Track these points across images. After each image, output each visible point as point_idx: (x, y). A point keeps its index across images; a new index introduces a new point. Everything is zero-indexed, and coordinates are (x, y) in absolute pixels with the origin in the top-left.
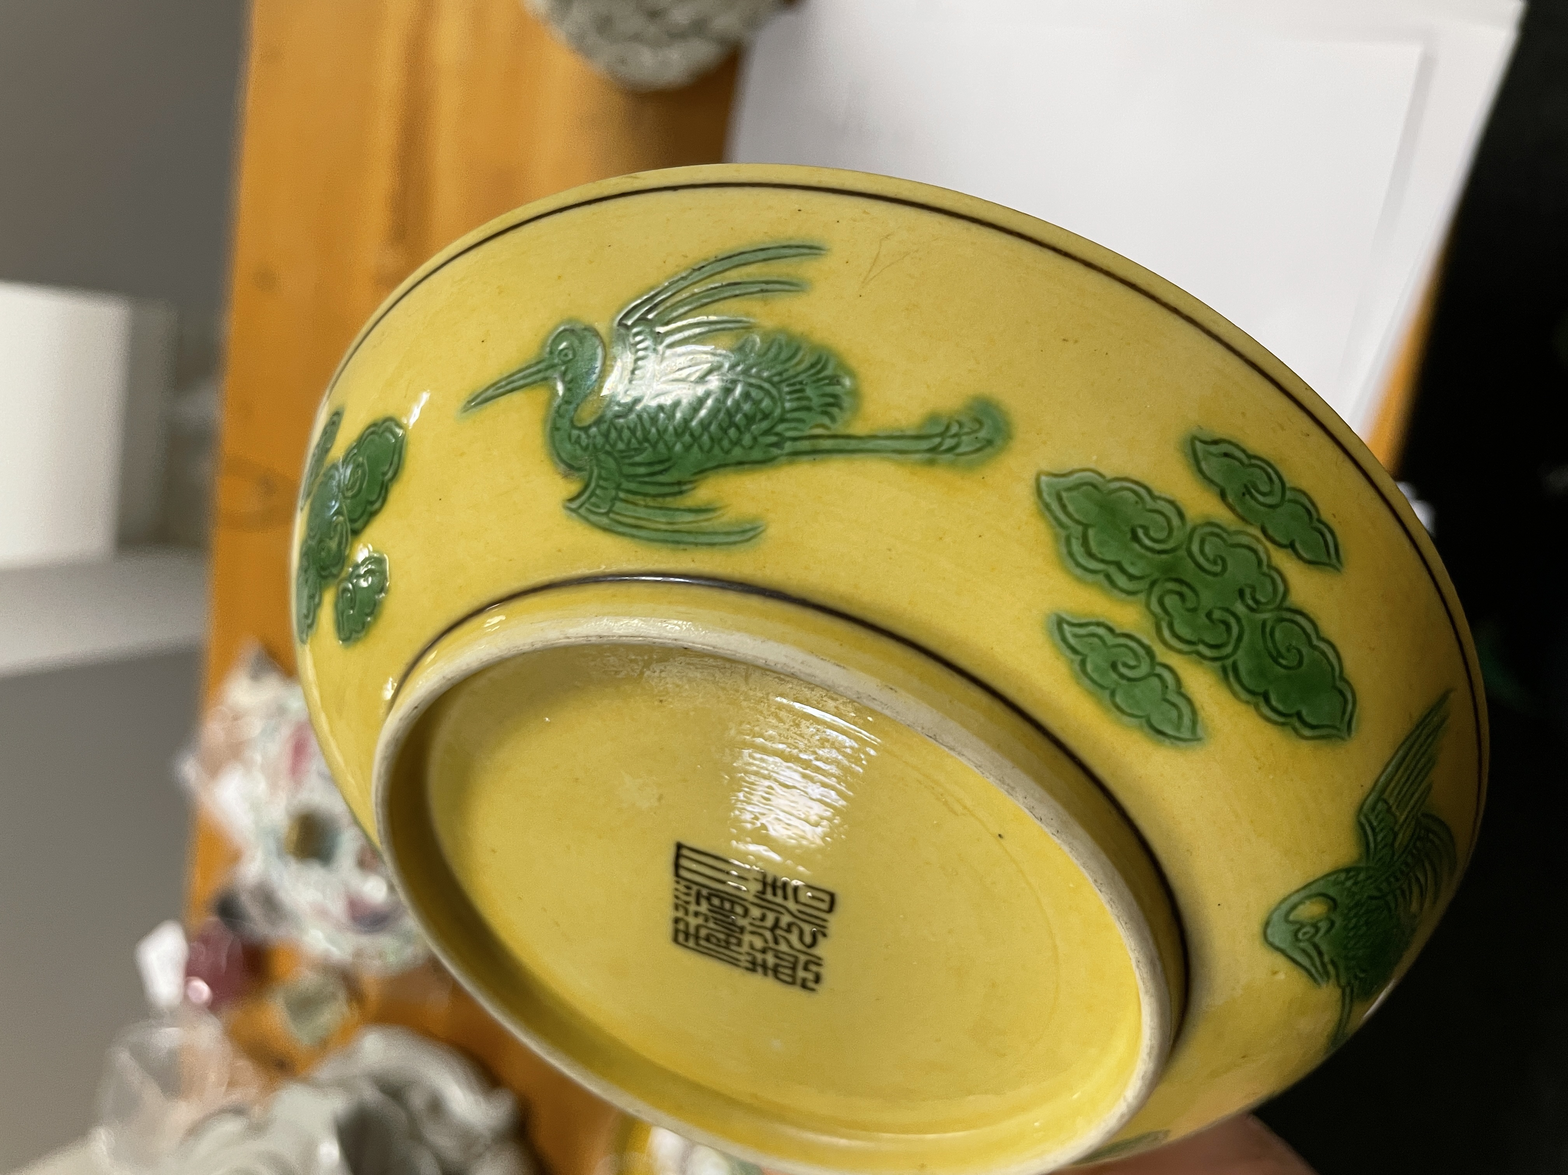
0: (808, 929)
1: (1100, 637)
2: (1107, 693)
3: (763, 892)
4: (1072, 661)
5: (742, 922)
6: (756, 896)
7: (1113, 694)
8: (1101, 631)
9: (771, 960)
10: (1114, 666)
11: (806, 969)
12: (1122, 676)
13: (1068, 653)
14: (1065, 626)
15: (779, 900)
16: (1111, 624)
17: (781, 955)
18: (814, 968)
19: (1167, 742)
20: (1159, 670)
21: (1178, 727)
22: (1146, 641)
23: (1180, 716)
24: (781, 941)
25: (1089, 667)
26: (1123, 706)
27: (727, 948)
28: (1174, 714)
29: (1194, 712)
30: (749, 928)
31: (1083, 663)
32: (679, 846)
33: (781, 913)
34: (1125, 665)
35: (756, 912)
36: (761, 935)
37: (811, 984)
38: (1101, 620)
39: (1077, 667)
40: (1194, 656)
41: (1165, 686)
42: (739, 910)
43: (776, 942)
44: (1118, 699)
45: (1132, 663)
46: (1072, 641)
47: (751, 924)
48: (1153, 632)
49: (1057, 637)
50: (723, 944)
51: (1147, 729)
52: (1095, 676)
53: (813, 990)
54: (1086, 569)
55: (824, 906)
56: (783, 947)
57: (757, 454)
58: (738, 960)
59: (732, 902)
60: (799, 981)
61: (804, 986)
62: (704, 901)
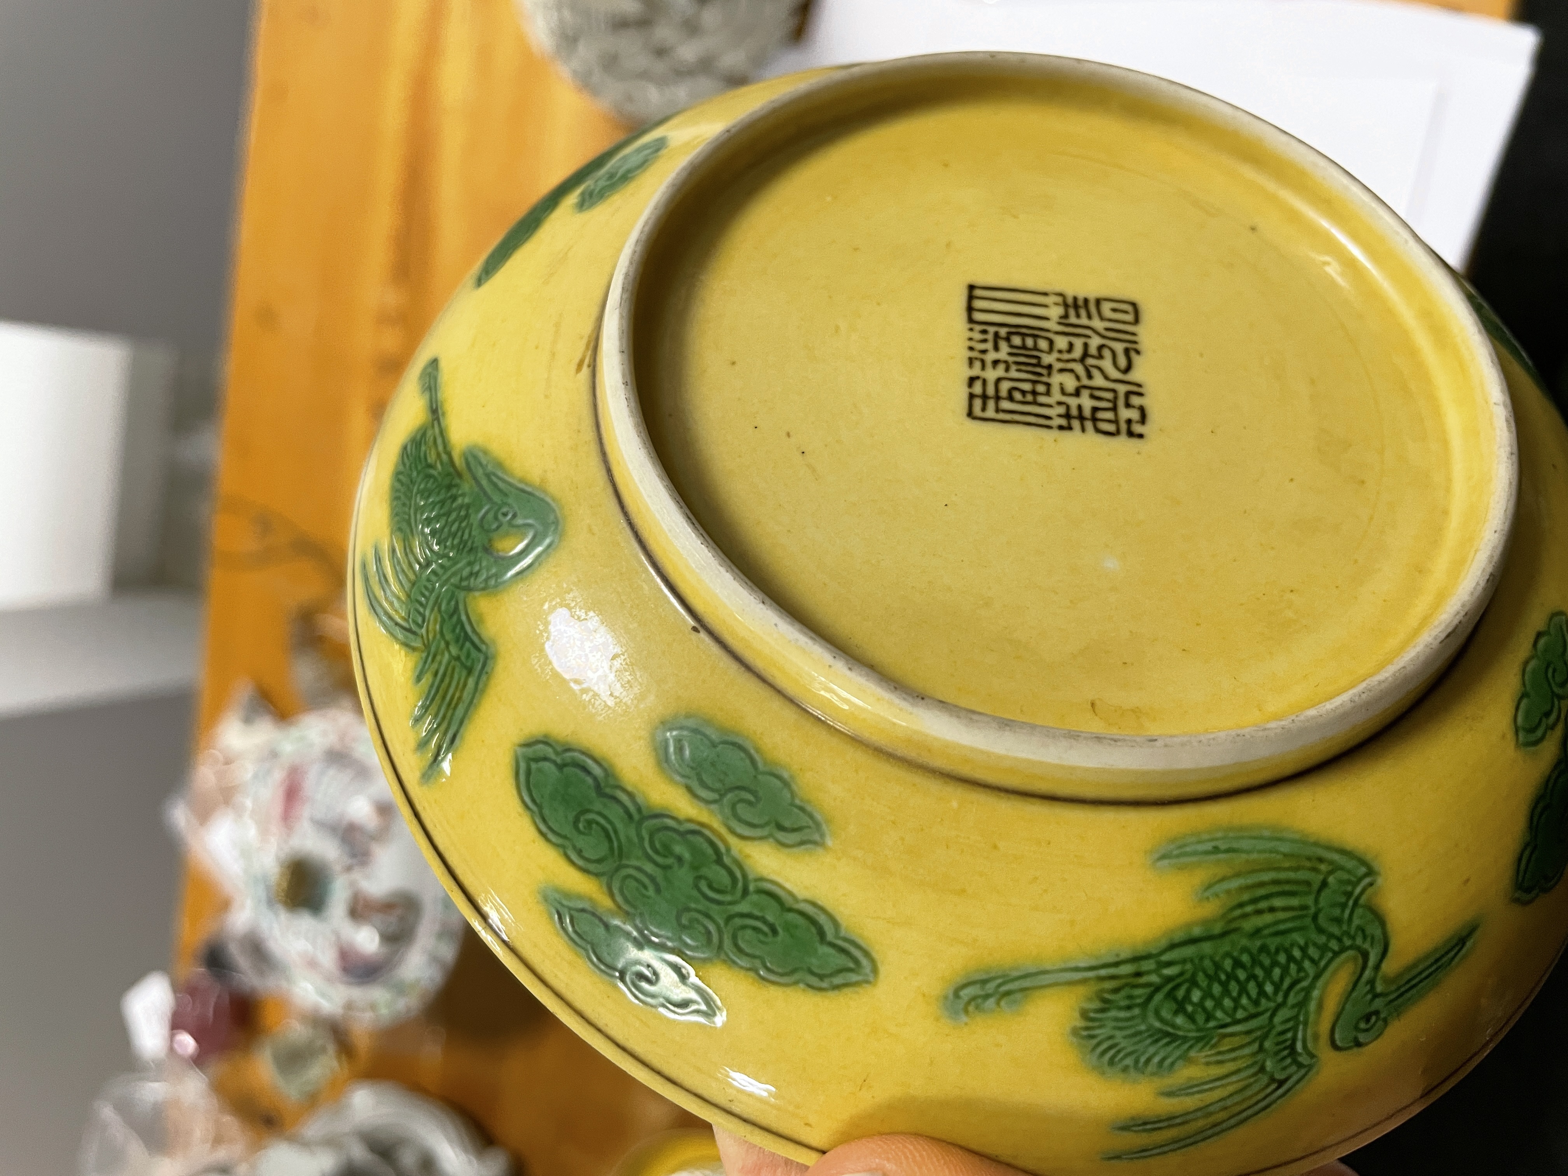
0: (1118, 347)
3: (1066, 317)
5: (1047, 359)
6: (1059, 323)
9: (1087, 403)
11: (1128, 405)
15: (1084, 322)
17: (1098, 393)
18: (1136, 401)
24: (1095, 373)
27: (1035, 403)
30: (1058, 366)
32: (971, 288)
33: (1089, 337)
35: (1061, 342)
36: (1071, 371)
37: (1137, 428)
42: (1043, 344)
43: (1090, 376)
47: (1059, 360)
50: (1029, 398)
53: (1141, 436)
55: (1128, 317)
56: (1098, 381)
58: (1049, 418)
59: (1035, 337)
60: (1123, 427)
61: (1131, 434)
62: (1003, 345)
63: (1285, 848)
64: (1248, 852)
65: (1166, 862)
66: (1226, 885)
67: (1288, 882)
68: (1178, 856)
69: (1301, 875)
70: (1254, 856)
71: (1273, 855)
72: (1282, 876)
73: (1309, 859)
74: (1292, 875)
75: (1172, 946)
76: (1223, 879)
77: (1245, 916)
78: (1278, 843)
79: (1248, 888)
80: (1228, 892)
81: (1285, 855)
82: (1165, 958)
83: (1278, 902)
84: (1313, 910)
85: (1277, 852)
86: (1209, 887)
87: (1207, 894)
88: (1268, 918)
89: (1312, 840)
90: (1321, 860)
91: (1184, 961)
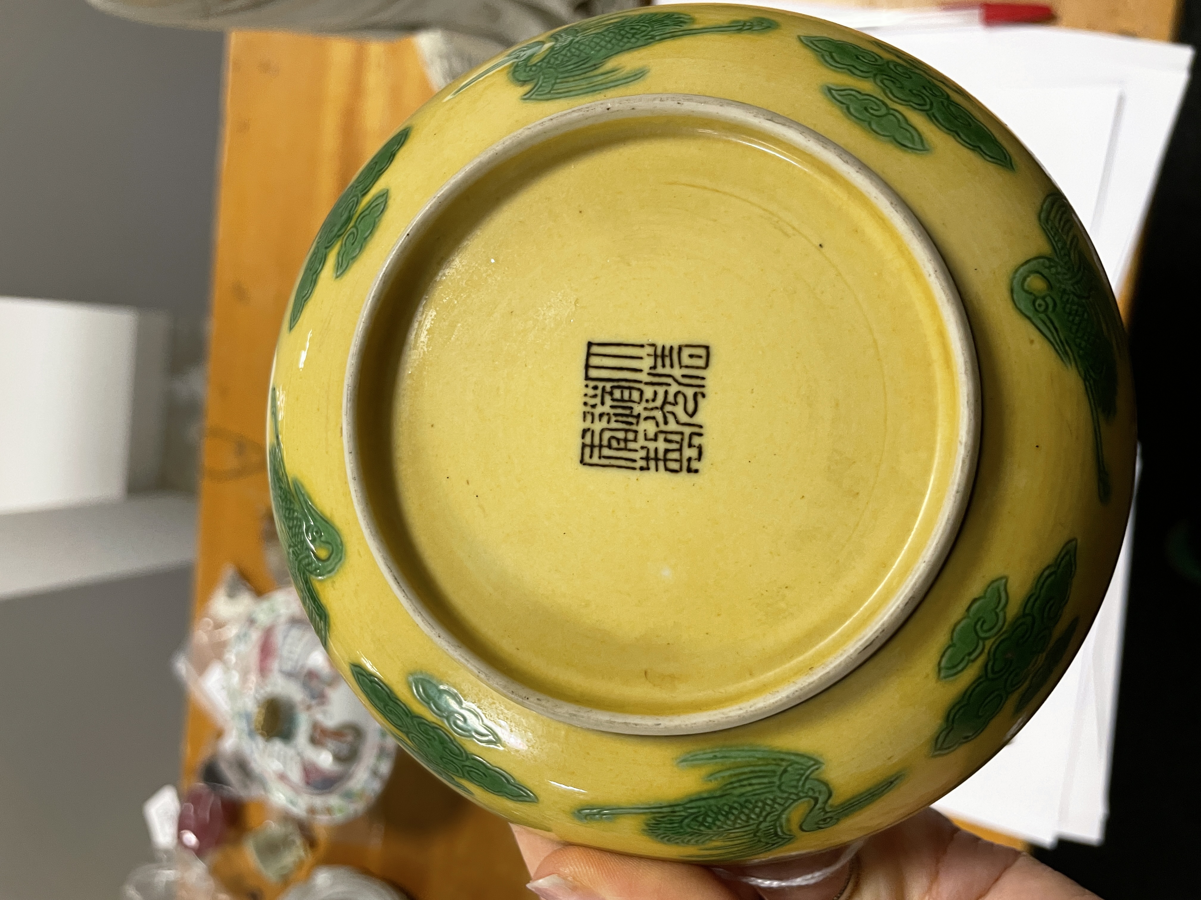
0: (689, 392)
1: (854, 96)
2: (866, 124)
3: (655, 367)
4: (841, 107)
5: (638, 409)
6: (649, 374)
7: (870, 124)
8: (853, 93)
9: (661, 445)
10: (866, 109)
11: (690, 446)
12: (872, 114)
13: (838, 103)
14: (833, 91)
15: (667, 370)
16: (858, 90)
17: (671, 437)
18: (696, 441)
19: (910, 151)
20: (892, 112)
21: (913, 142)
22: (881, 98)
23: (912, 136)
24: (671, 418)
25: (852, 110)
26: (878, 130)
27: (626, 449)
28: (908, 135)
29: (920, 135)
30: (644, 414)
31: (848, 108)
32: (590, 344)
33: (669, 385)
34: (872, 109)
35: (649, 392)
36: (653, 418)
37: (695, 465)
38: (852, 88)
39: (845, 110)
40: (909, 107)
41: (899, 121)
42: (636, 395)
43: (666, 423)
44: (874, 127)
45: (875, 108)
46: (839, 98)
47: (645, 409)
48: (882, 94)
49: (830, 96)
50: (623, 445)
51: (895, 142)
52: (857, 115)
53: (696, 471)
54: (836, 67)
55: (701, 362)
56: (672, 426)
57: (639, 44)
58: (634, 461)
59: (630, 388)
60: (685, 464)
61: (689, 470)
62: (608, 398)
63: (759, 755)
64: (735, 758)
65: (685, 763)
66: (722, 774)
67: (761, 771)
68: (692, 760)
69: (769, 768)
70: (739, 760)
71: (751, 759)
72: (757, 769)
73: (775, 760)
74: (763, 768)
75: (691, 801)
76: (719, 772)
77: (734, 788)
78: (755, 753)
79: (735, 775)
80: (723, 777)
81: (759, 759)
82: (688, 805)
83: (754, 781)
84: (778, 783)
85: (754, 757)
86: (711, 775)
87: (711, 778)
88: (749, 788)
89: (777, 750)
90: (782, 760)
91: (699, 807)
